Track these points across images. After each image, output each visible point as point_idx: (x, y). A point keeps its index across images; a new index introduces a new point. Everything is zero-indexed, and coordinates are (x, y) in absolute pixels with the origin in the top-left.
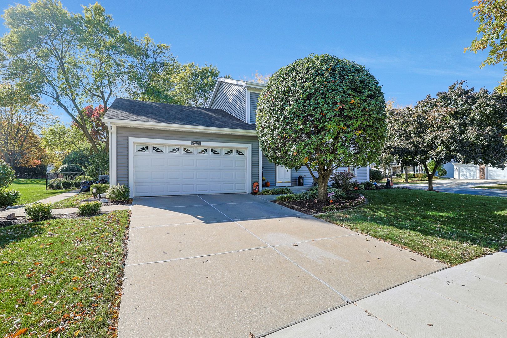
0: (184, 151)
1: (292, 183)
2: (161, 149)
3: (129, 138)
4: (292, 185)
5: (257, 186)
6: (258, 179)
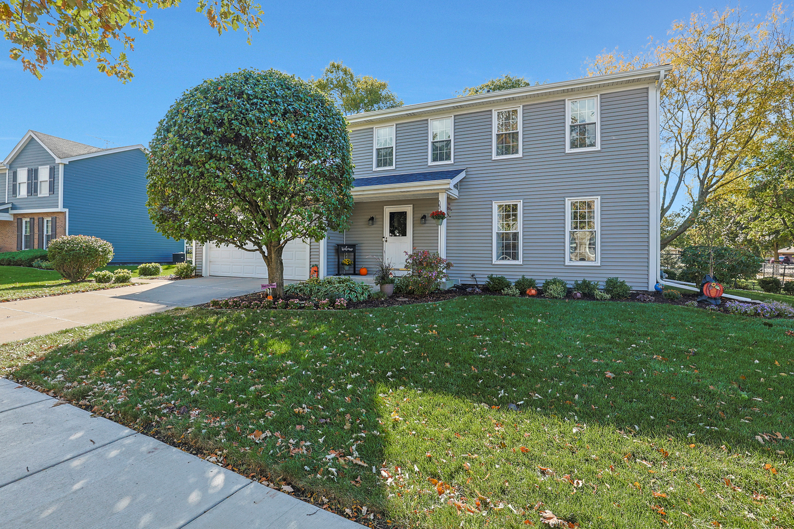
6: (319, 261)
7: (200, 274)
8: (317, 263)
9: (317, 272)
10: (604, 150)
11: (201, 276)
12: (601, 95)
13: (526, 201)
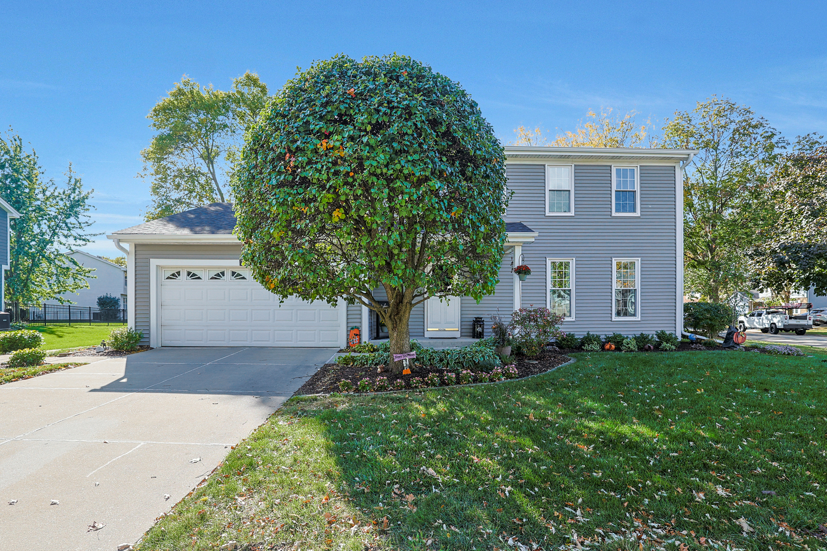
0: (233, 276)
1: (461, 332)
2: (199, 274)
3: (151, 260)
4: (461, 336)
5: (357, 335)
6: (361, 322)
7: (146, 344)
8: (358, 325)
9: (359, 335)
10: (642, 217)
11: (148, 348)
12: (640, 166)
13: (578, 259)
